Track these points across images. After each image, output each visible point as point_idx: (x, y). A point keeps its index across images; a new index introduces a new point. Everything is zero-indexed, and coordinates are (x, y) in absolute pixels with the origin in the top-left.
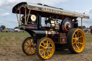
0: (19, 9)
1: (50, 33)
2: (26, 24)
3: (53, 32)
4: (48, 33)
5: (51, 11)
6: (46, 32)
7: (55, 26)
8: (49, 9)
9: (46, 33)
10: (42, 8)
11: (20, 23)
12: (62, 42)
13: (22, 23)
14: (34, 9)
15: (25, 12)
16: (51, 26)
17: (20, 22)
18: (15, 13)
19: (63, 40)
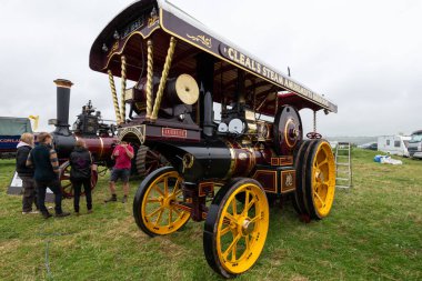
0: (118, 50)
1: (243, 156)
2: (151, 115)
3: (251, 150)
4: (237, 155)
5: (255, 66)
6: (232, 152)
7: (257, 131)
8: (251, 60)
9: (233, 157)
10: (228, 48)
11: (124, 115)
12: (285, 187)
13: (134, 114)
14: (191, 40)
15: (147, 60)
16: (246, 129)
17: (124, 109)
18: (105, 72)
19: (289, 179)
